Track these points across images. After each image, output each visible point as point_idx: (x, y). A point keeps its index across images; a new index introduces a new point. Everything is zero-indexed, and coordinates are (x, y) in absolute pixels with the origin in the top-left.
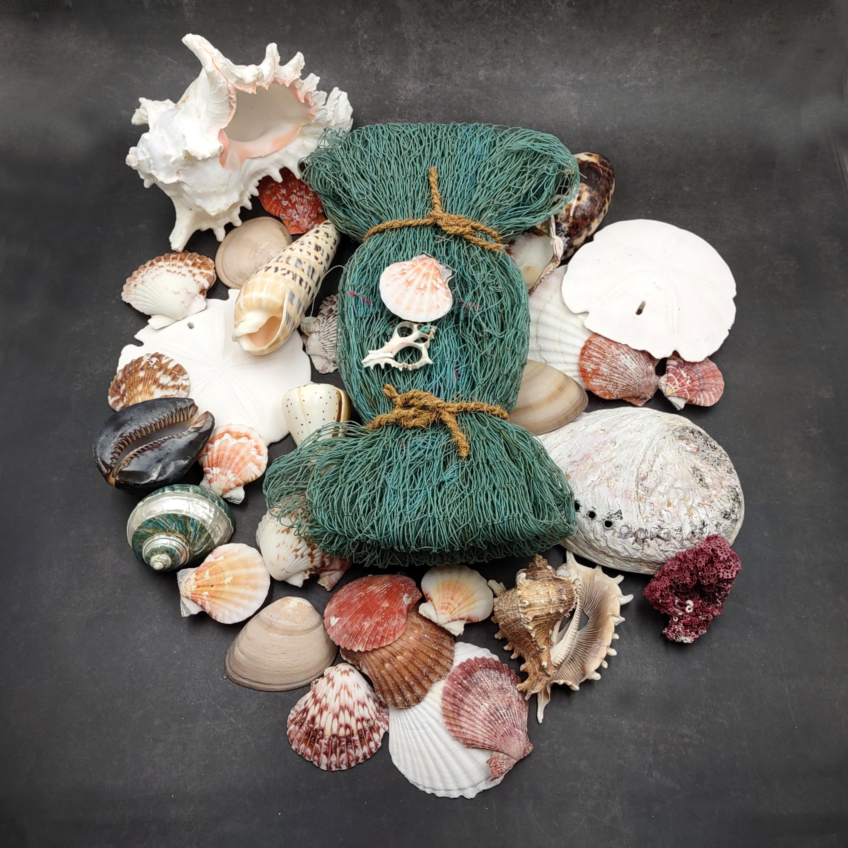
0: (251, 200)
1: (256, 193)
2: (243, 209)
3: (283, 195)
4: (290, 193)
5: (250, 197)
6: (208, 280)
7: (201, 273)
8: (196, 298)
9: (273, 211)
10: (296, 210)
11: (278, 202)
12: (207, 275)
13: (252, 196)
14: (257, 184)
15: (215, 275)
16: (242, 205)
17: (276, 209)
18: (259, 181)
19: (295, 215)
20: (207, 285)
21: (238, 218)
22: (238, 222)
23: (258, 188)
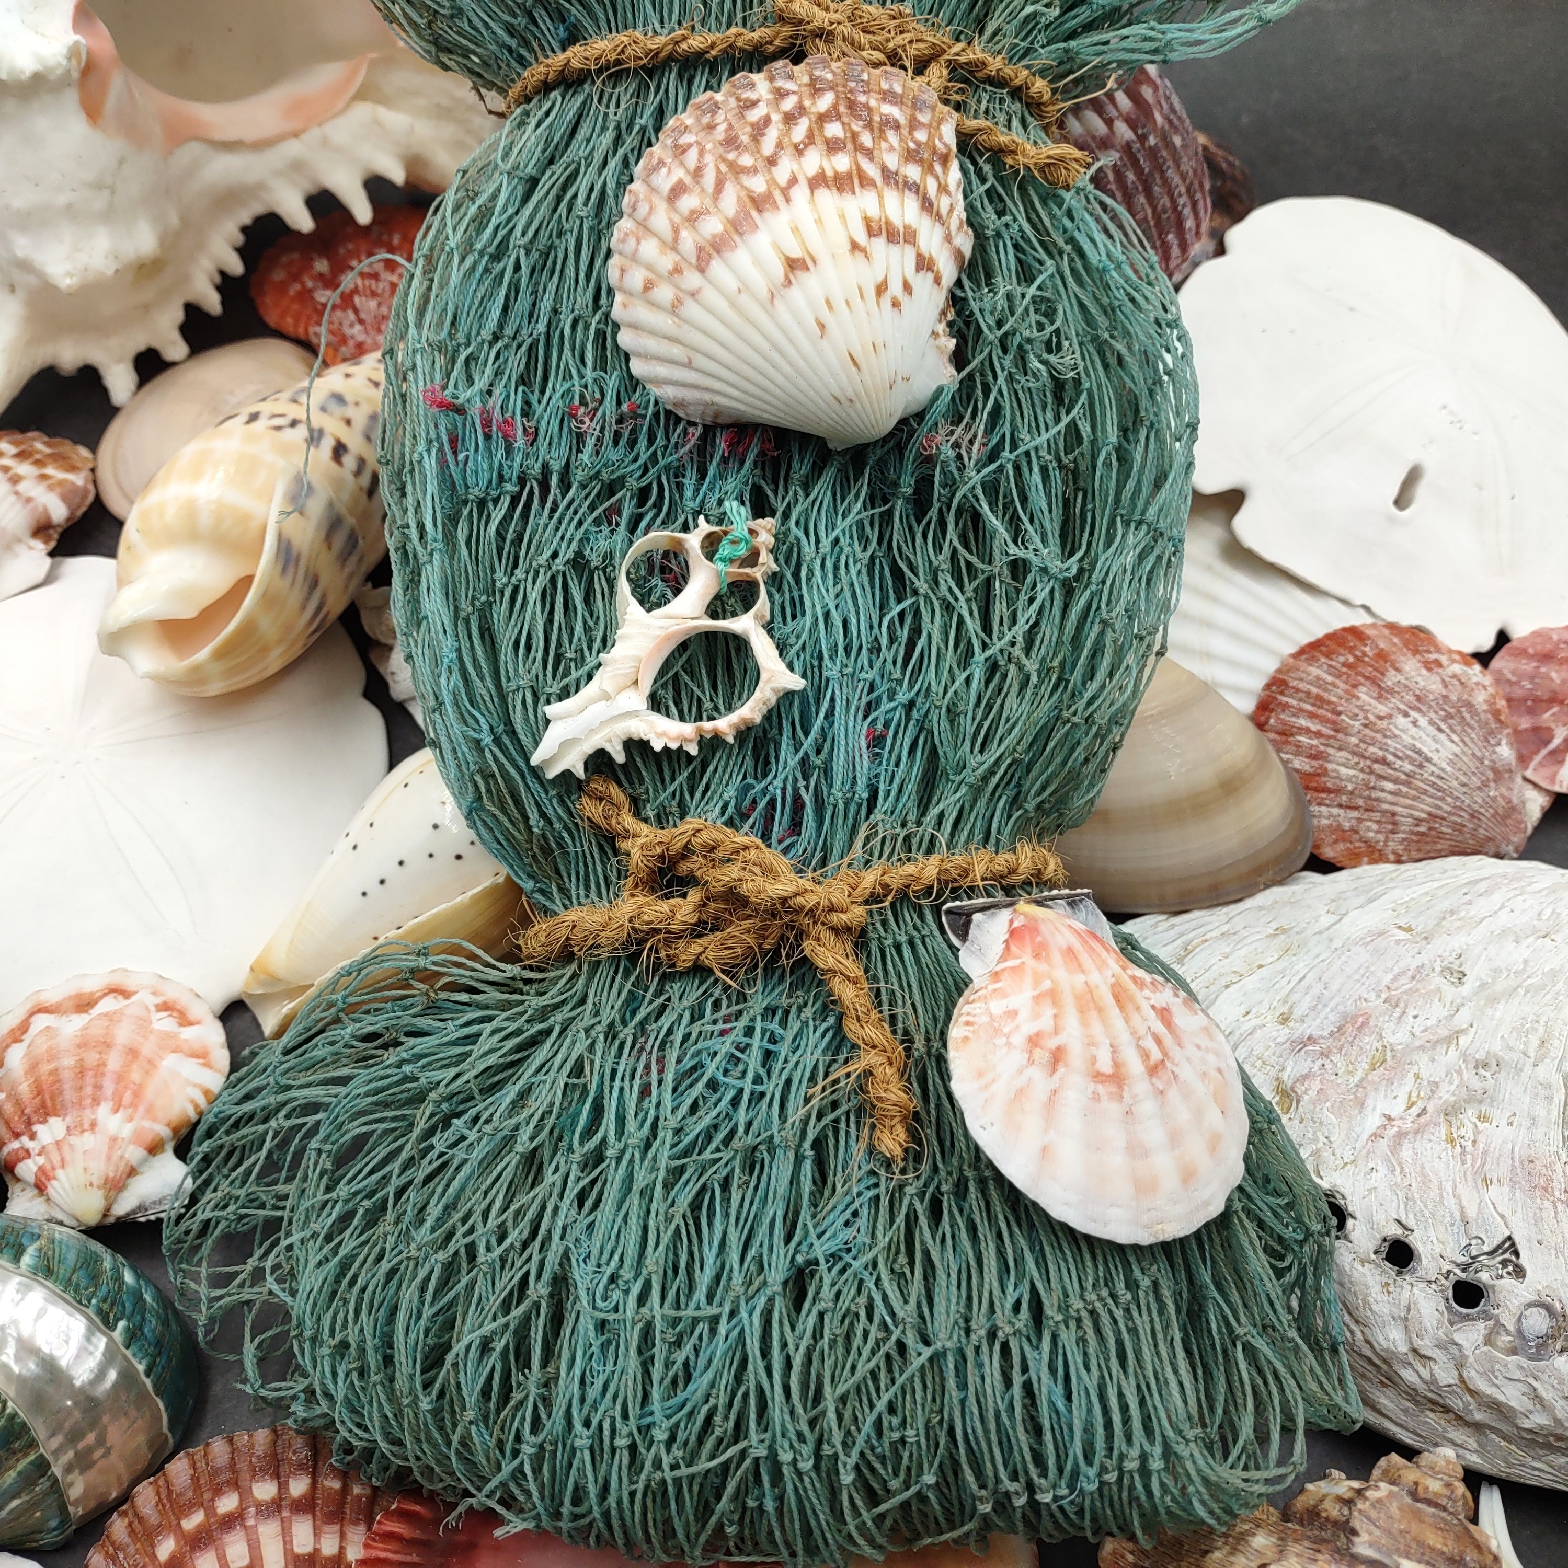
0: (219, 288)
1: (236, 266)
2: (193, 311)
3: (321, 276)
4: (340, 267)
5: (218, 279)
6: (64, 498)
7: (44, 477)
8: (21, 549)
9: (288, 324)
10: (356, 311)
11: (306, 296)
12: (61, 483)
13: (222, 273)
14: (240, 239)
15: (91, 487)
16: (190, 298)
17: (297, 319)
18: (244, 230)
19: (351, 326)
20: (59, 512)
21: (176, 336)
22: (176, 349)
23: (240, 251)
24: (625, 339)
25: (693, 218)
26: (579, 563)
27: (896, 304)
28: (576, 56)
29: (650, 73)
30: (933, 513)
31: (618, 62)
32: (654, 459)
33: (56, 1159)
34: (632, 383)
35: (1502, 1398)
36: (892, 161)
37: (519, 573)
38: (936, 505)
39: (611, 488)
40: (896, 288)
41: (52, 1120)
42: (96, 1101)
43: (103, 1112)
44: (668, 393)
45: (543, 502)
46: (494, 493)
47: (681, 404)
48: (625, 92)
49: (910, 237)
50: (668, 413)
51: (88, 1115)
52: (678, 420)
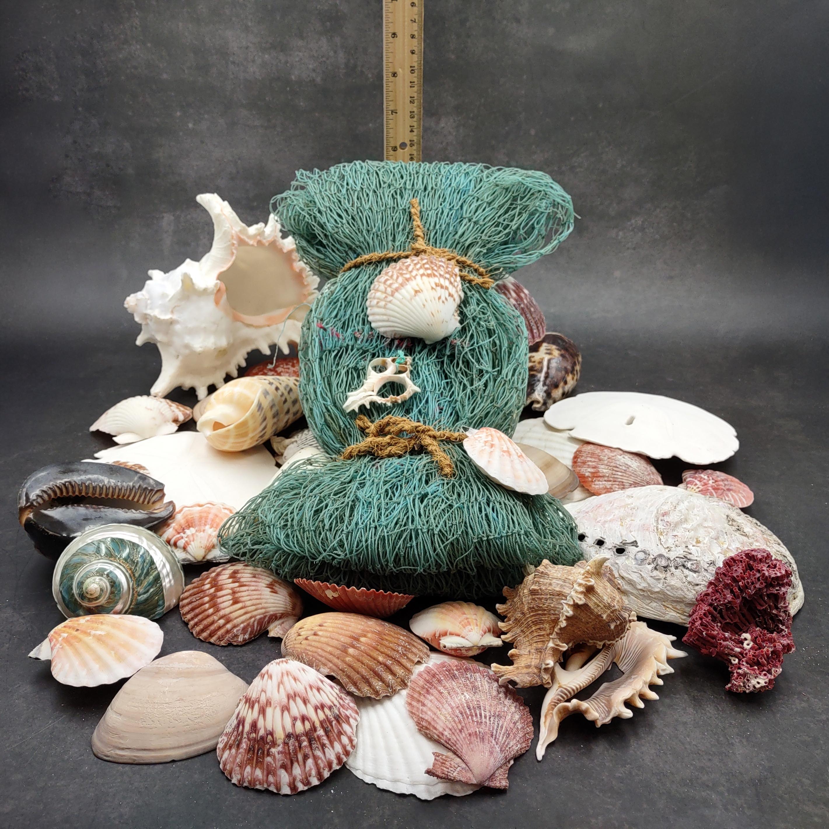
1: (244, 364)
15: (191, 415)
20: (182, 418)
23: (246, 360)
24: (370, 319)
25: (390, 286)
26: (356, 369)
27: (443, 302)
28: (359, 260)
29: (379, 262)
30: (455, 361)
31: (370, 260)
32: (377, 346)
33: (192, 539)
34: (372, 329)
35: (631, 578)
36: (442, 273)
37: (339, 367)
38: (456, 359)
39: (365, 352)
40: (443, 298)
41: (191, 529)
42: (205, 525)
43: (207, 527)
44: (382, 330)
45: (346, 353)
46: (333, 349)
47: (385, 332)
48: (372, 268)
49: (447, 288)
50: (382, 336)
51: (202, 528)
52: (384, 337)
